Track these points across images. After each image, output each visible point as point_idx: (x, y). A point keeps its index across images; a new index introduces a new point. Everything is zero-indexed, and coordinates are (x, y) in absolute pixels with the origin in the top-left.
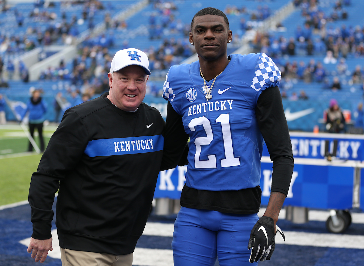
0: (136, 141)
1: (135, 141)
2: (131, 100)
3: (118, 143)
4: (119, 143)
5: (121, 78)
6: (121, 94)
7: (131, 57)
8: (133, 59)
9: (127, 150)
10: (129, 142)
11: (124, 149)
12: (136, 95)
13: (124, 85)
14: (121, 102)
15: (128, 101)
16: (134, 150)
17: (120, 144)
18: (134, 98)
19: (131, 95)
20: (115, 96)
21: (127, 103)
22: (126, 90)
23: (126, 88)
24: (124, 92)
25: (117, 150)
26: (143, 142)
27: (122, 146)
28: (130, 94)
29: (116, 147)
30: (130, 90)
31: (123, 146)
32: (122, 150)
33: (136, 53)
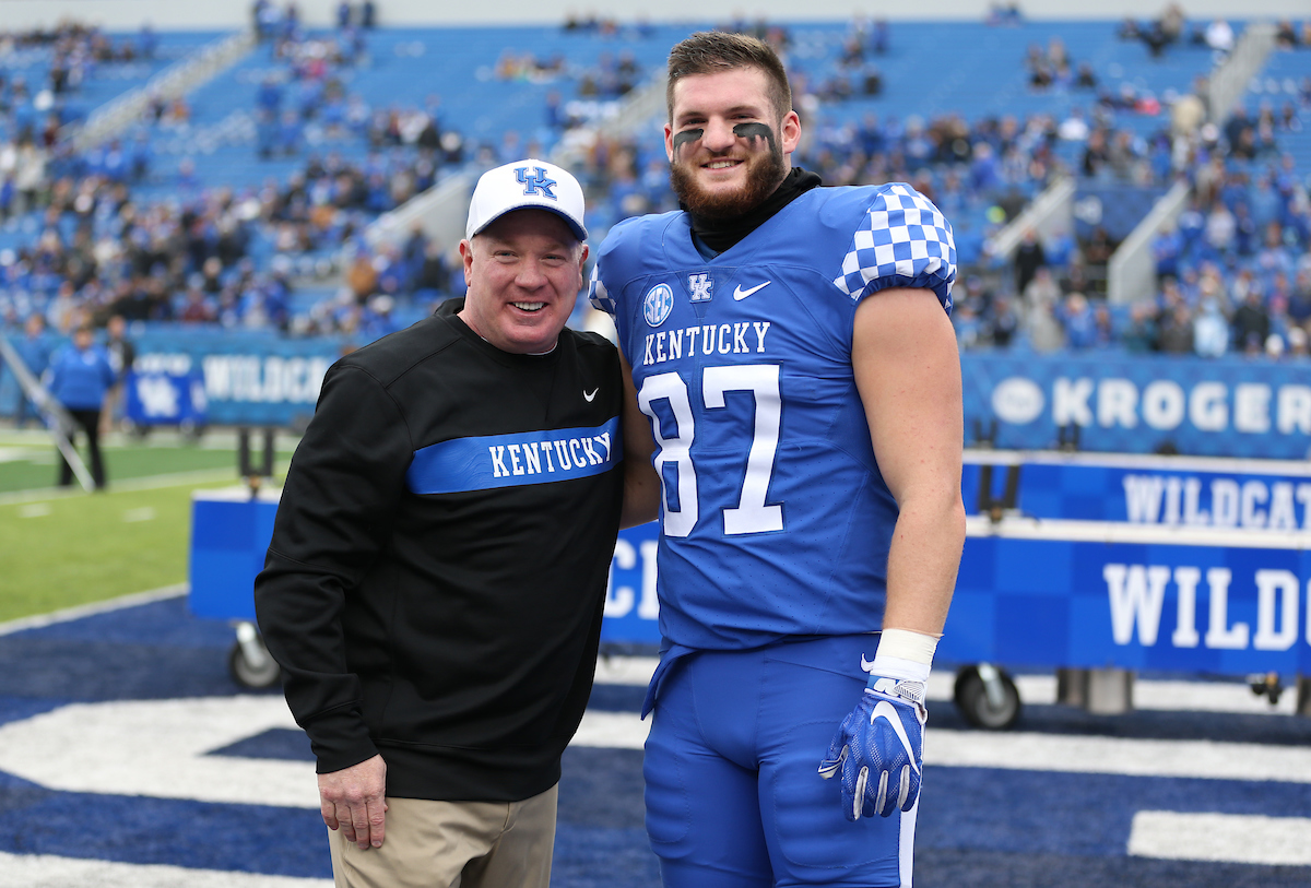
0: (557, 444)
1: (553, 445)
2: (528, 319)
3: (501, 449)
4: (506, 449)
5: (495, 254)
6: (498, 303)
7: (524, 187)
8: (530, 191)
9: (531, 471)
10: (535, 446)
11: (521, 468)
12: (545, 304)
13: (502, 272)
14: (499, 326)
15: (520, 322)
16: (551, 469)
17: (507, 453)
18: (540, 313)
19: (530, 303)
20: (481, 310)
21: (514, 328)
22: (512, 288)
23: (512, 281)
24: (505, 295)
25: (501, 470)
26: (578, 447)
27: (515, 460)
28: (524, 303)
29: (497, 462)
30: (524, 289)
31: (518, 460)
32: (516, 472)
33: (541, 172)
